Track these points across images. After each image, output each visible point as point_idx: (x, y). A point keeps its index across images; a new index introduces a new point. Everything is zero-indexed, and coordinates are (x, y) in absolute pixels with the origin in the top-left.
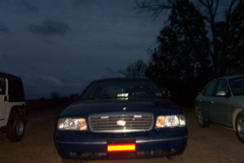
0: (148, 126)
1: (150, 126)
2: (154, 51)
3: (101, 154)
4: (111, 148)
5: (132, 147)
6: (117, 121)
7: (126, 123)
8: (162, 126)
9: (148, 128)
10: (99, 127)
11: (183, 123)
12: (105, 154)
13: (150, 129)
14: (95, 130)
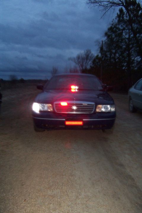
0: (91, 110)
1: (92, 110)
2: (101, 43)
3: (60, 126)
4: (68, 123)
5: (80, 123)
6: (72, 106)
7: (78, 108)
8: (100, 111)
9: (91, 112)
10: (60, 110)
11: (113, 110)
12: (64, 126)
13: (92, 112)
14: (58, 111)
